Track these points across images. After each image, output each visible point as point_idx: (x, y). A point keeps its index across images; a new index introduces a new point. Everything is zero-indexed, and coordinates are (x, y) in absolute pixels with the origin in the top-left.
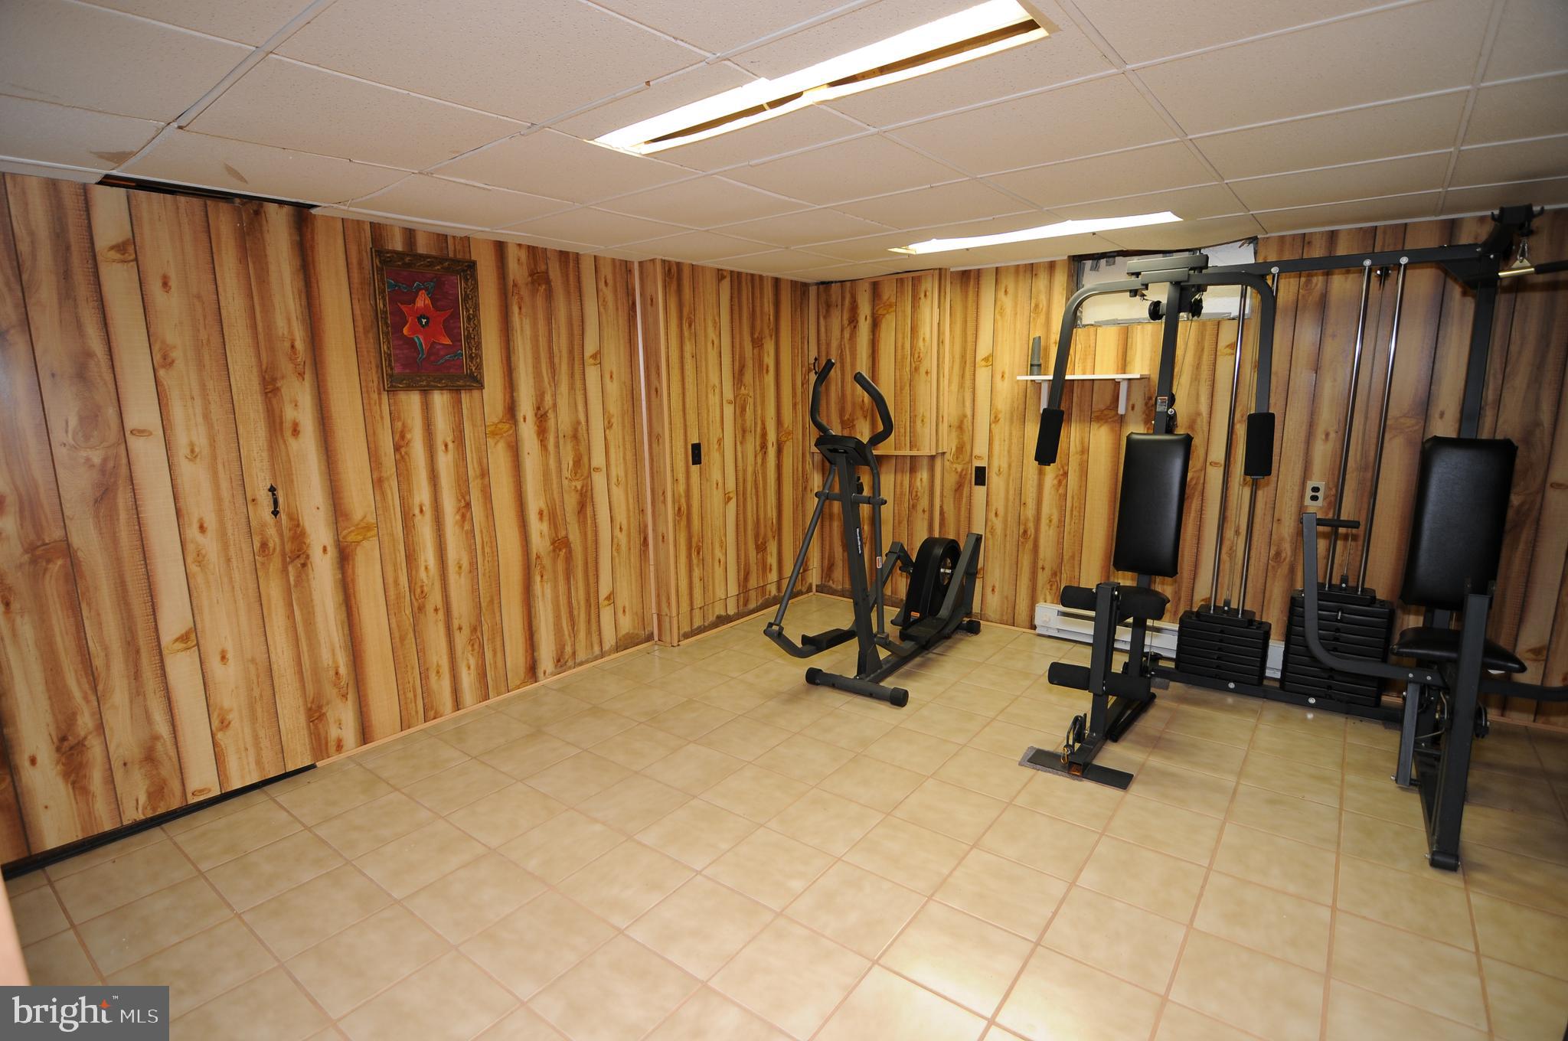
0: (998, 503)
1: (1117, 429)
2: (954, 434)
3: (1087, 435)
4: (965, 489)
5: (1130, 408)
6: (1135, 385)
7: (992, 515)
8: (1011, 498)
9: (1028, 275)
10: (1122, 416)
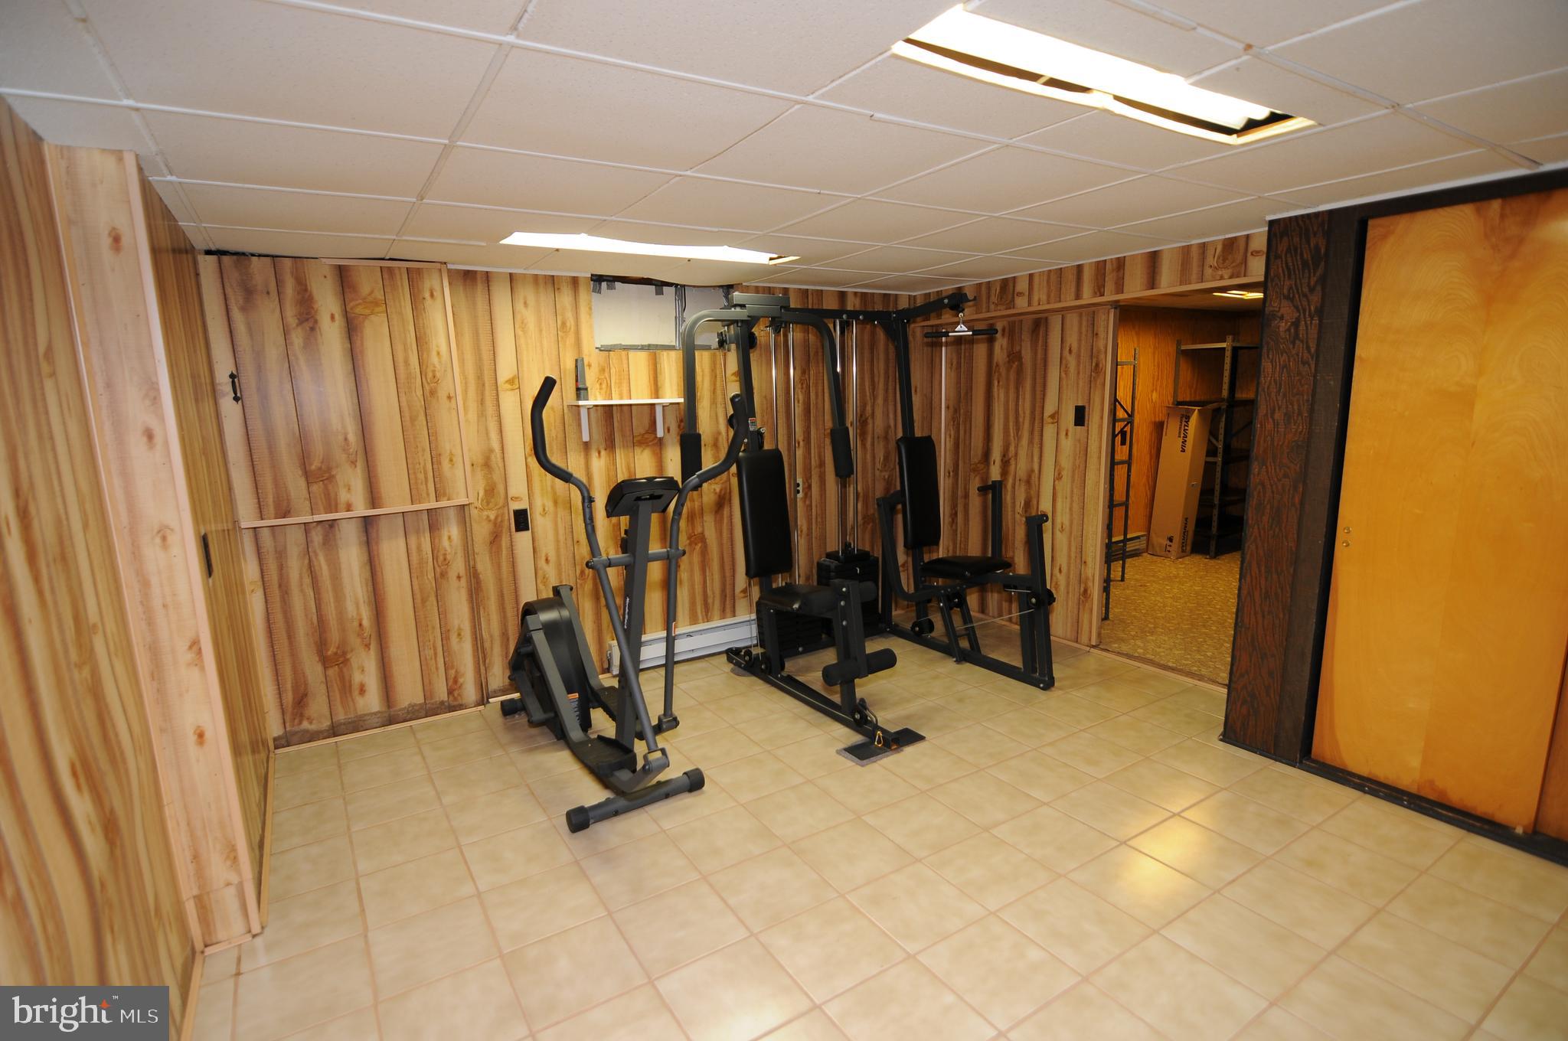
0: (548, 547)
1: (658, 451)
2: (480, 474)
3: (632, 459)
4: (504, 539)
5: (666, 431)
6: (668, 410)
7: (542, 563)
8: (562, 538)
9: (550, 289)
10: (661, 439)
